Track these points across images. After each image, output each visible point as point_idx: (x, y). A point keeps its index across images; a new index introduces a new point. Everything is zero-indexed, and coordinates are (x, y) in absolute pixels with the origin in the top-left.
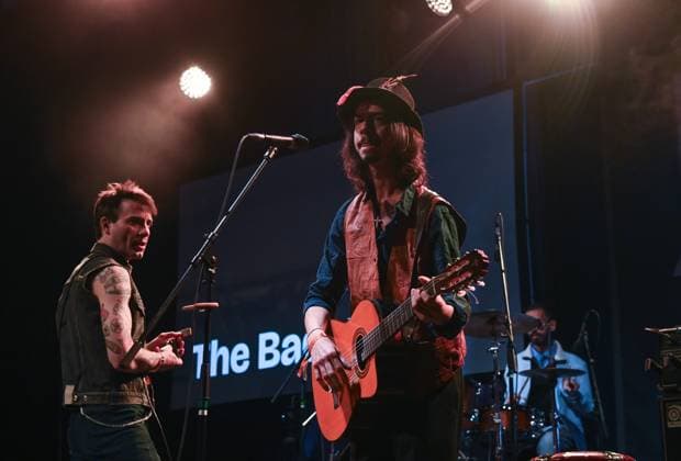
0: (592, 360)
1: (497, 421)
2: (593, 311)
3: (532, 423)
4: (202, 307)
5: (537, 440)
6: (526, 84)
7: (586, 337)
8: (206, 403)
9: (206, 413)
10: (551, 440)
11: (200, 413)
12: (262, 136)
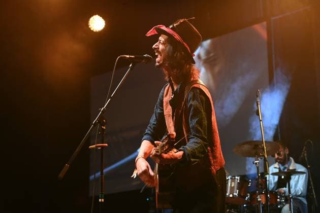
0: (309, 166)
1: (259, 200)
2: (309, 140)
3: (278, 200)
4: (99, 146)
5: (281, 209)
6: (273, 18)
7: (306, 155)
8: (103, 195)
9: (103, 200)
10: (289, 209)
11: (100, 200)
12: (128, 56)
